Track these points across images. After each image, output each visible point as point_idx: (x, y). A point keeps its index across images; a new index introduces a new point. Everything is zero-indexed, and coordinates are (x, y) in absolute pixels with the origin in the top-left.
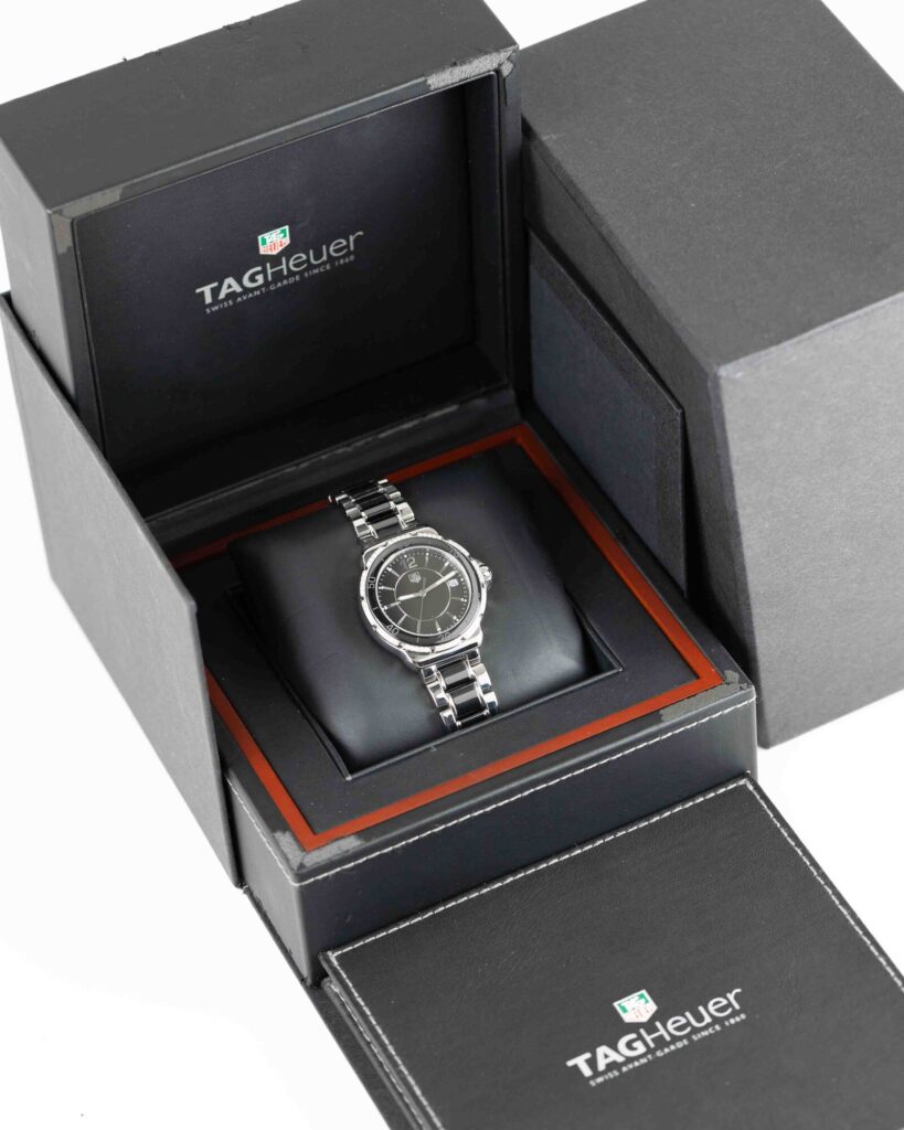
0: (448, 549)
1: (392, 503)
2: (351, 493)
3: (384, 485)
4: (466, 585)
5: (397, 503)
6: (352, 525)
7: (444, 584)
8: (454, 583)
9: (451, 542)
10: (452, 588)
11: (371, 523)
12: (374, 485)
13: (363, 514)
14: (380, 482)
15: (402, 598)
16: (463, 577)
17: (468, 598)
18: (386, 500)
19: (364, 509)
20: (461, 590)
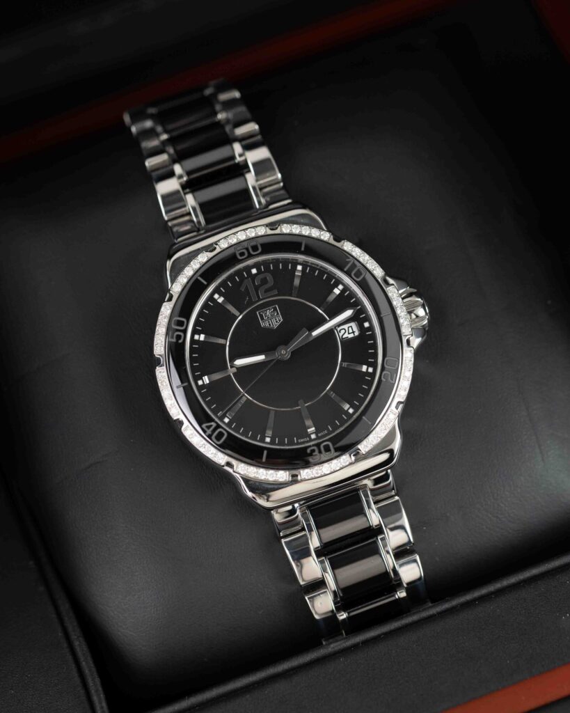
0: (342, 260)
1: (237, 148)
2: (161, 118)
3: (229, 105)
4: (373, 337)
5: (248, 147)
6: (154, 192)
7: (330, 333)
8: (350, 331)
9: (348, 246)
10: (346, 342)
11: (192, 192)
12: (209, 104)
13: (178, 169)
14: (224, 97)
15: (240, 362)
16: (368, 319)
17: (374, 365)
18: (228, 140)
19: (179, 158)
20: (362, 348)
